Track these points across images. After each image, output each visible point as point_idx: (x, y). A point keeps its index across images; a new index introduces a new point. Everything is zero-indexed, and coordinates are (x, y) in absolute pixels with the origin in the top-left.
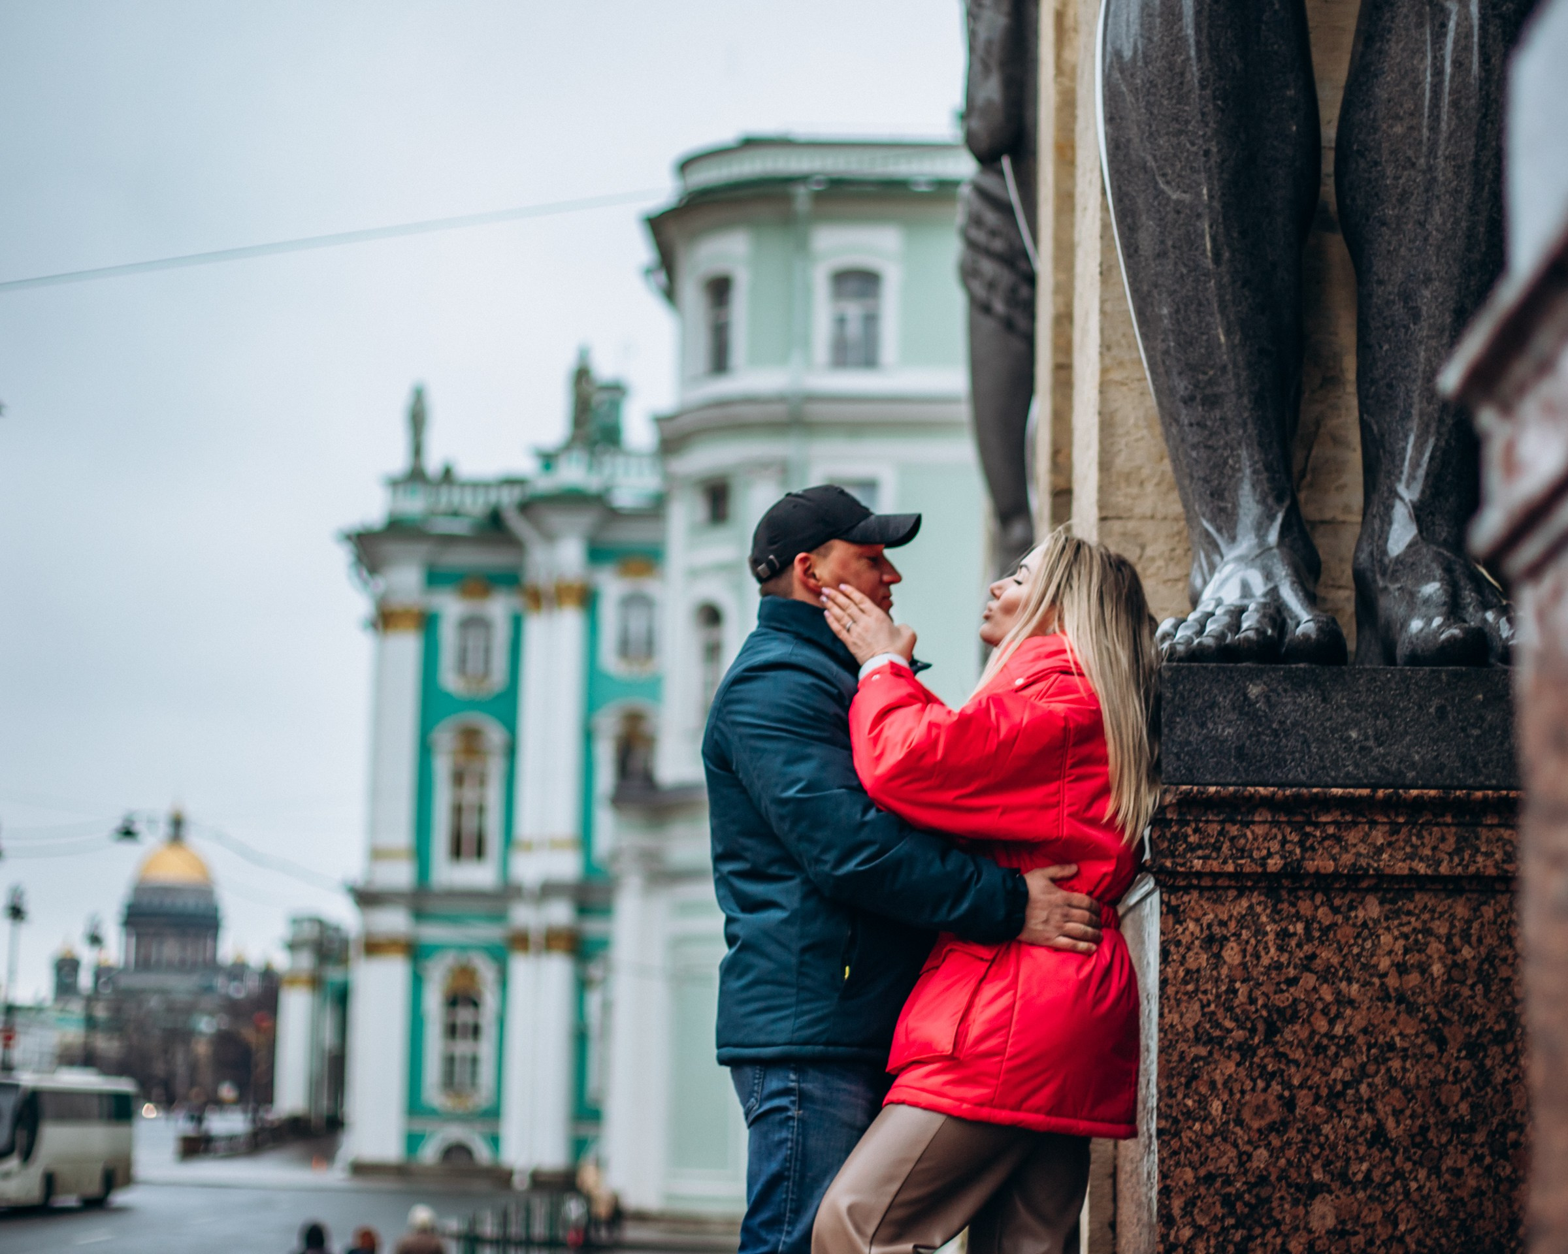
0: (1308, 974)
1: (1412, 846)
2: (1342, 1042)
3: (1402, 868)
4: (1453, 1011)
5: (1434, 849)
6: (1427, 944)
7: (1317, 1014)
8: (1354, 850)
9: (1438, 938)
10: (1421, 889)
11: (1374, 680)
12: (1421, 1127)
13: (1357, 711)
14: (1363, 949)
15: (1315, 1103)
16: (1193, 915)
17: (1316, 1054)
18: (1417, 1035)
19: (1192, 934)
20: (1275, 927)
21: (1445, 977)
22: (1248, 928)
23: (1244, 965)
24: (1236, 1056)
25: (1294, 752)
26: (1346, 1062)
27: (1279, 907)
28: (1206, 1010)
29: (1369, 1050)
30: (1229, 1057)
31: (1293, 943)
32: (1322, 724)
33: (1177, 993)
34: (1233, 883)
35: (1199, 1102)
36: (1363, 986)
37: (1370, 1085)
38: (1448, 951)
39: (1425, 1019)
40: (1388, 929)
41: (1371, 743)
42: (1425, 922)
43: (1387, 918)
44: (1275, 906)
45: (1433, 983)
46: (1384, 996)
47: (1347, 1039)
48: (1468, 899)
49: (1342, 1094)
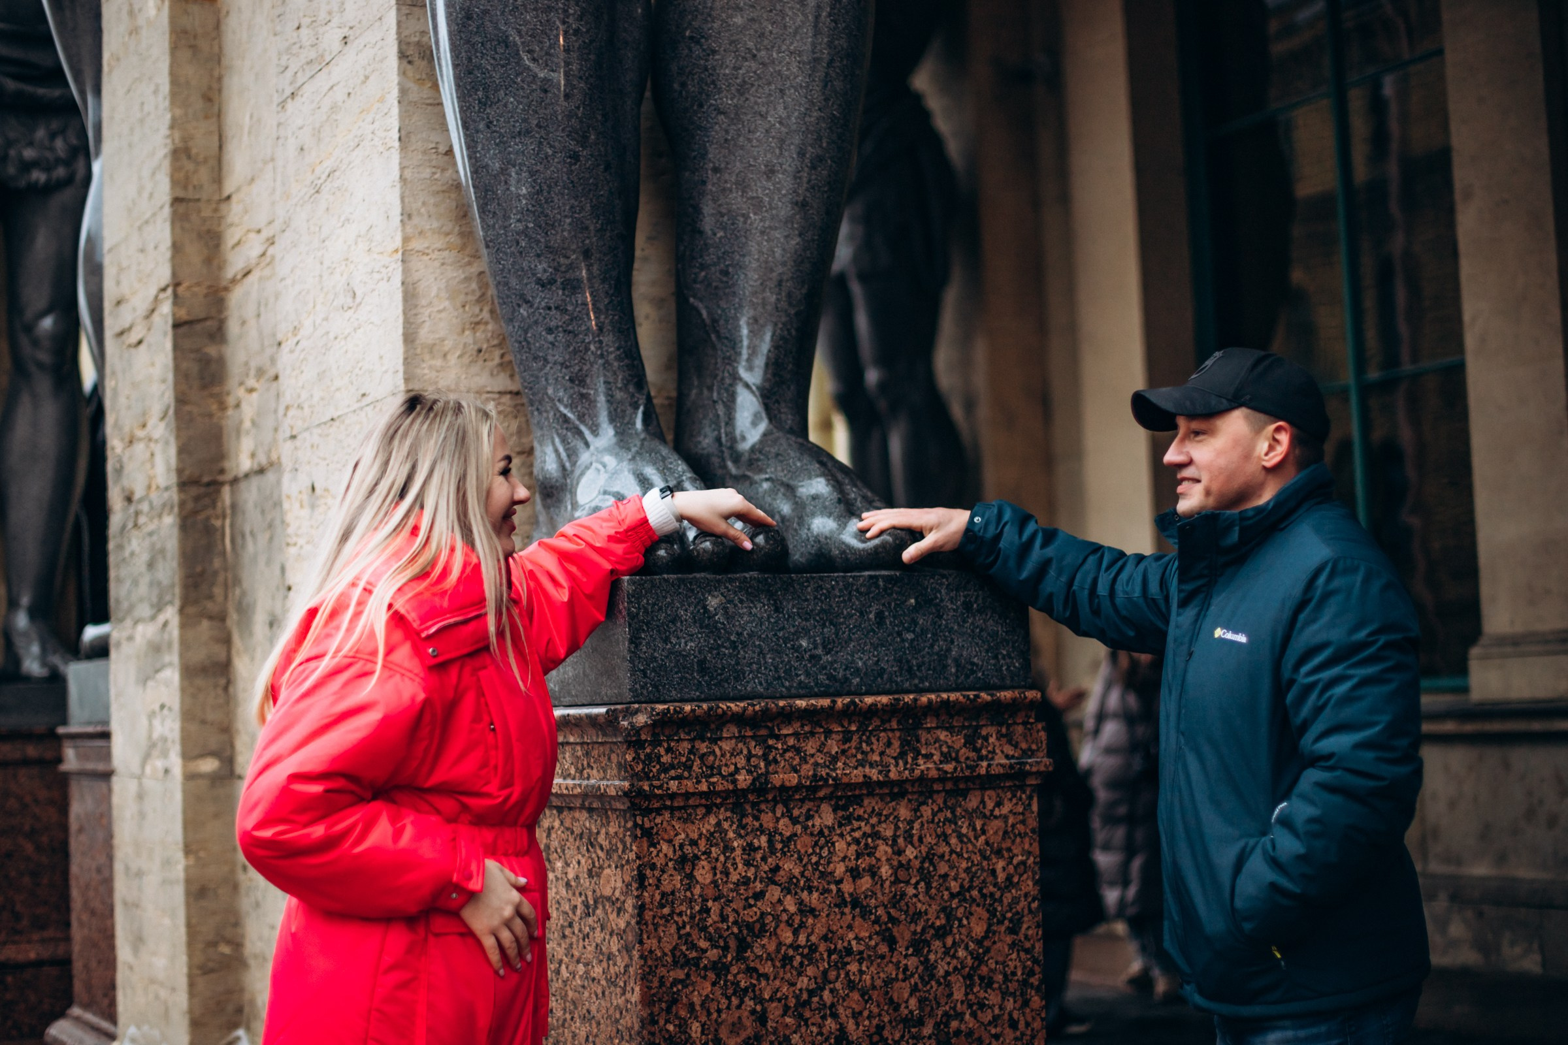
0: (774, 886)
1: (863, 753)
2: (806, 951)
3: (857, 775)
4: (901, 910)
5: (882, 754)
6: (875, 848)
7: (782, 925)
8: (812, 761)
9: (885, 840)
10: (871, 794)
11: (821, 587)
12: (877, 1026)
13: (806, 620)
14: (821, 857)
15: (784, 1015)
16: (666, 837)
17: (783, 966)
18: (870, 938)
19: (666, 855)
20: (741, 842)
21: (893, 879)
22: (717, 845)
23: (714, 882)
24: (711, 975)
25: (751, 664)
26: (810, 971)
27: (744, 821)
28: (683, 932)
29: (829, 956)
30: (705, 977)
31: (759, 856)
32: (775, 635)
33: (654, 917)
34: (703, 801)
35: (680, 1026)
36: (822, 894)
37: (832, 991)
38: (894, 853)
39: (877, 921)
40: (842, 835)
41: (819, 651)
42: (873, 826)
43: (840, 825)
44: (740, 821)
45: (882, 885)
46: (841, 903)
47: (810, 947)
48: (910, 801)
49: (807, 1003)
